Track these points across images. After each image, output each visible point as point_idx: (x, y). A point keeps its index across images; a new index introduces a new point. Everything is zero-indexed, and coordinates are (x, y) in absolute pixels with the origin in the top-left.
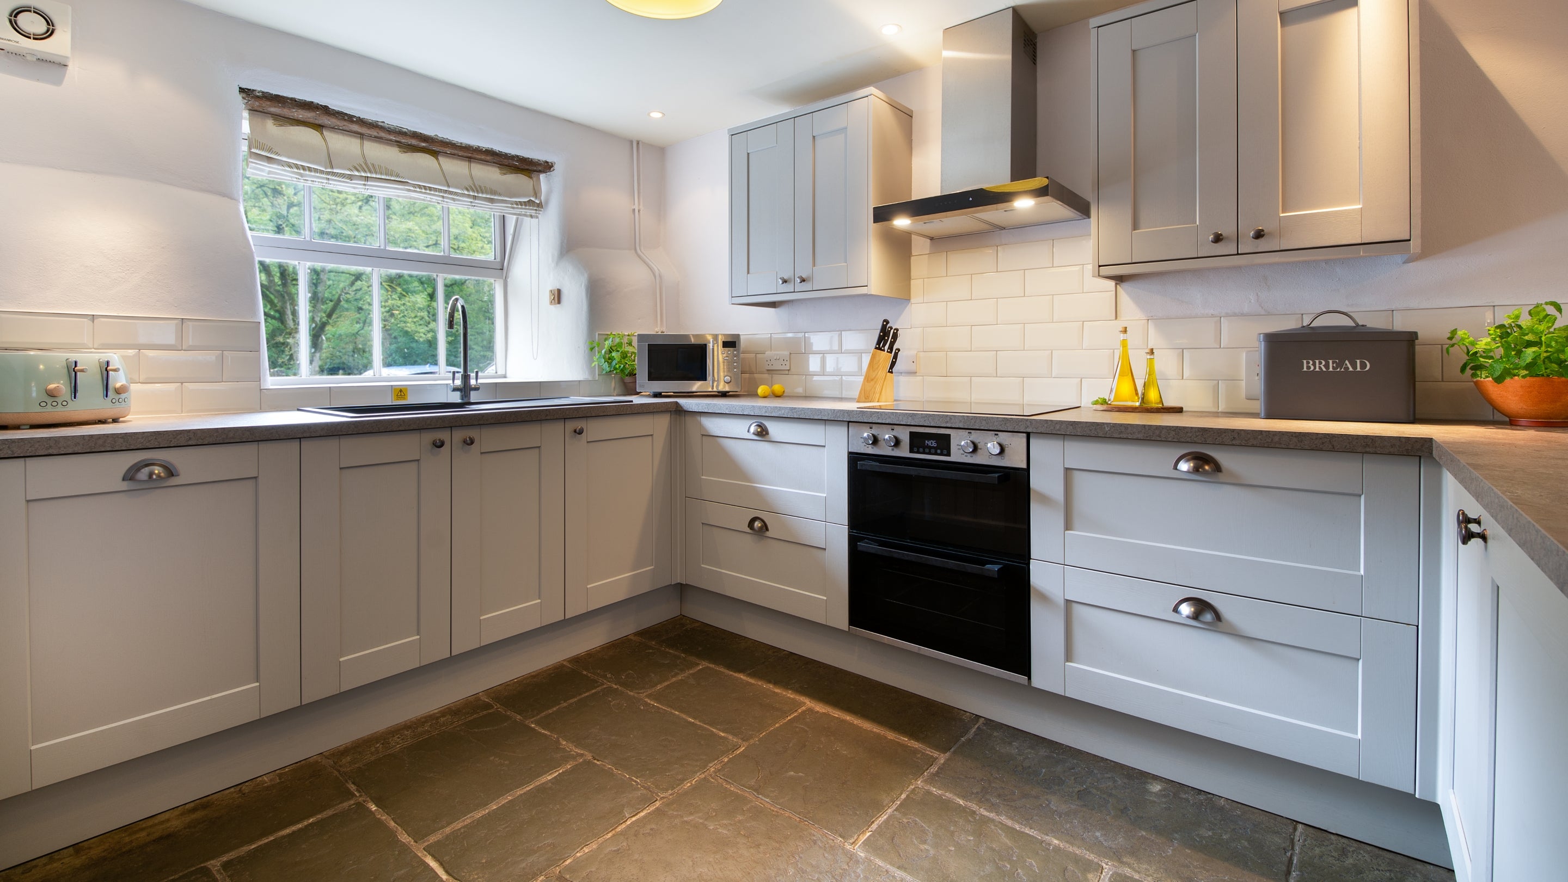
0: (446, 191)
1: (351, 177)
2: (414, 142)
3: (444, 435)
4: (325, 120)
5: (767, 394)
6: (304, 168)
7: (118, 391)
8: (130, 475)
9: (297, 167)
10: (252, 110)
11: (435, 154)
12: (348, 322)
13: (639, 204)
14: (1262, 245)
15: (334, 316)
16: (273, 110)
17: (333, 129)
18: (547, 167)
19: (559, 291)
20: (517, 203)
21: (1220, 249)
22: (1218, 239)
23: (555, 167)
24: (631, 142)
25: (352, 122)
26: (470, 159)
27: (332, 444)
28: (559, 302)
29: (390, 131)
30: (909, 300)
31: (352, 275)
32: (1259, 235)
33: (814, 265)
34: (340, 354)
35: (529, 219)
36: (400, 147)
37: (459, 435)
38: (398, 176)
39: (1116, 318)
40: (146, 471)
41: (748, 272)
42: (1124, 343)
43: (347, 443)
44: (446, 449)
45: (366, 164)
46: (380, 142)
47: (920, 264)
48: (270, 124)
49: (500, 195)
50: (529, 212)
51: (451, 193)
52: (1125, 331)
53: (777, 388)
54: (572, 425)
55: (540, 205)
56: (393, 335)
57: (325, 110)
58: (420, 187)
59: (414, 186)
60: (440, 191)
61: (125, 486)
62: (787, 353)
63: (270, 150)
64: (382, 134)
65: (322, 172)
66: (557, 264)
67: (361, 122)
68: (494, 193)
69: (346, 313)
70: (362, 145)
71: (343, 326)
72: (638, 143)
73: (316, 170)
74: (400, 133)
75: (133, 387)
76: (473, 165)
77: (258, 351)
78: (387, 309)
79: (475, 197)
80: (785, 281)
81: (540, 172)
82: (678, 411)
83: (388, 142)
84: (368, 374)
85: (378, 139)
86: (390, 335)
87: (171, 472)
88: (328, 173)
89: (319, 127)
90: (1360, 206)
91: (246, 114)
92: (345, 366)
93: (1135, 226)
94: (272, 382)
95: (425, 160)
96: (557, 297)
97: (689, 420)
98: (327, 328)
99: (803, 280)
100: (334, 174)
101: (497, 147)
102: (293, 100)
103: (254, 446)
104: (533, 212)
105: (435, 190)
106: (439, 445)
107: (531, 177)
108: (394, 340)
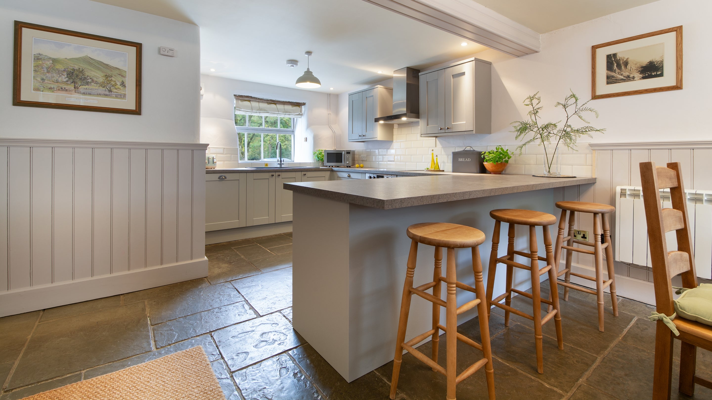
0: (278, 113)
1: (256, 112)
2: (271, 102)
3: (274, 174)
4: (251, 99)
5: (358, 167)
6: (247, 111)
7: (215, 163)
8: (219, 178)
9: (245, 111)
10: (236, 99)
11: (275, 104)
12: (257, 141)
13: (330, 112)
14: (449, 131)
15: (253, 139)
16: (240, 99)
17: (253, 101)
18: (304, 104)
19: (306, 138)
20: (296, 115)
21: (442, 131)
22: (441, 129)
23: (306, 104)
24: (328, 94)
25: (257, 99)
26: (284, 104)
27: (252, 174)
28: (306, 141)
29: (265, 100)
30: (393, 141)
31: (258, 123)
32: (448, 128)
33: (366, 132)
34: (255, 154)
35: (299, 118)
36: (267, 103)
37: (277, 174)
38: (267, 111)
39: (436, 147)
40: (221, 177)
41: (352, 133)
42: (433, 154)
43: (255, 174)
44: (274, 177)
45: (260, 109)
46: (263, 103)
47: (395, 131)
48: (240, 101)
49: (291, 113)
50: (299, 117)
51: (279, 114)
52: (433, 150)
53: (361, 165)
54: (303, 173)
55: (302, 115)
56: (273, 146)
57: (251, 97)
58: (272, 113)
59: (271, 113)
60: (277, 113)
61: (218, 180)
62: (366, 155)
63: (240, 108)
64: (263, 101)
65: (250, 112)
66: (306, 130)
67: (259, 99)
68: (290, 113)
69: (257, 138)
70: (259, 104)
71: (255, 143)
72: (330, 94)
73: (249, 112)
74: (268, 100)
75: (217, 162)
76: (285, 106)
77: (238, 155)
78: (271, 136)
79: (285, 114)
80: (360, 136)
81: (302, 105)
82: (332, 171)
83: (265, 103)
84: (260, 160)
85: (262, 102)
86: (272, 146)
87: (225, 178)
88: (251, 112)
89: (250, 101)
90: (465, 122)
91: (235, 100)
92: (256, 158)
93: (428, 125)
94: (240, 162)
95: (273, 106)
96: (306, 139)
97: (335, 173)
98: (250, 144)
99: (364, 136)
100: (253, 112)
101: (291, 101)
102: (245, 96)
103: (239, 173)
104: (300, 117)
105: (275, 113)
106: (273, 176)
107: (300, 107)
108: (273, 148)
